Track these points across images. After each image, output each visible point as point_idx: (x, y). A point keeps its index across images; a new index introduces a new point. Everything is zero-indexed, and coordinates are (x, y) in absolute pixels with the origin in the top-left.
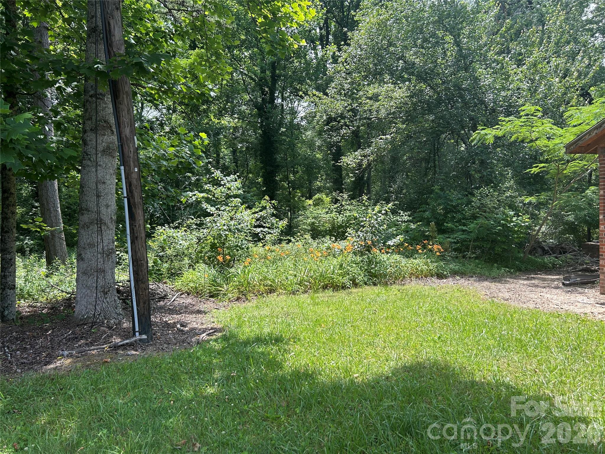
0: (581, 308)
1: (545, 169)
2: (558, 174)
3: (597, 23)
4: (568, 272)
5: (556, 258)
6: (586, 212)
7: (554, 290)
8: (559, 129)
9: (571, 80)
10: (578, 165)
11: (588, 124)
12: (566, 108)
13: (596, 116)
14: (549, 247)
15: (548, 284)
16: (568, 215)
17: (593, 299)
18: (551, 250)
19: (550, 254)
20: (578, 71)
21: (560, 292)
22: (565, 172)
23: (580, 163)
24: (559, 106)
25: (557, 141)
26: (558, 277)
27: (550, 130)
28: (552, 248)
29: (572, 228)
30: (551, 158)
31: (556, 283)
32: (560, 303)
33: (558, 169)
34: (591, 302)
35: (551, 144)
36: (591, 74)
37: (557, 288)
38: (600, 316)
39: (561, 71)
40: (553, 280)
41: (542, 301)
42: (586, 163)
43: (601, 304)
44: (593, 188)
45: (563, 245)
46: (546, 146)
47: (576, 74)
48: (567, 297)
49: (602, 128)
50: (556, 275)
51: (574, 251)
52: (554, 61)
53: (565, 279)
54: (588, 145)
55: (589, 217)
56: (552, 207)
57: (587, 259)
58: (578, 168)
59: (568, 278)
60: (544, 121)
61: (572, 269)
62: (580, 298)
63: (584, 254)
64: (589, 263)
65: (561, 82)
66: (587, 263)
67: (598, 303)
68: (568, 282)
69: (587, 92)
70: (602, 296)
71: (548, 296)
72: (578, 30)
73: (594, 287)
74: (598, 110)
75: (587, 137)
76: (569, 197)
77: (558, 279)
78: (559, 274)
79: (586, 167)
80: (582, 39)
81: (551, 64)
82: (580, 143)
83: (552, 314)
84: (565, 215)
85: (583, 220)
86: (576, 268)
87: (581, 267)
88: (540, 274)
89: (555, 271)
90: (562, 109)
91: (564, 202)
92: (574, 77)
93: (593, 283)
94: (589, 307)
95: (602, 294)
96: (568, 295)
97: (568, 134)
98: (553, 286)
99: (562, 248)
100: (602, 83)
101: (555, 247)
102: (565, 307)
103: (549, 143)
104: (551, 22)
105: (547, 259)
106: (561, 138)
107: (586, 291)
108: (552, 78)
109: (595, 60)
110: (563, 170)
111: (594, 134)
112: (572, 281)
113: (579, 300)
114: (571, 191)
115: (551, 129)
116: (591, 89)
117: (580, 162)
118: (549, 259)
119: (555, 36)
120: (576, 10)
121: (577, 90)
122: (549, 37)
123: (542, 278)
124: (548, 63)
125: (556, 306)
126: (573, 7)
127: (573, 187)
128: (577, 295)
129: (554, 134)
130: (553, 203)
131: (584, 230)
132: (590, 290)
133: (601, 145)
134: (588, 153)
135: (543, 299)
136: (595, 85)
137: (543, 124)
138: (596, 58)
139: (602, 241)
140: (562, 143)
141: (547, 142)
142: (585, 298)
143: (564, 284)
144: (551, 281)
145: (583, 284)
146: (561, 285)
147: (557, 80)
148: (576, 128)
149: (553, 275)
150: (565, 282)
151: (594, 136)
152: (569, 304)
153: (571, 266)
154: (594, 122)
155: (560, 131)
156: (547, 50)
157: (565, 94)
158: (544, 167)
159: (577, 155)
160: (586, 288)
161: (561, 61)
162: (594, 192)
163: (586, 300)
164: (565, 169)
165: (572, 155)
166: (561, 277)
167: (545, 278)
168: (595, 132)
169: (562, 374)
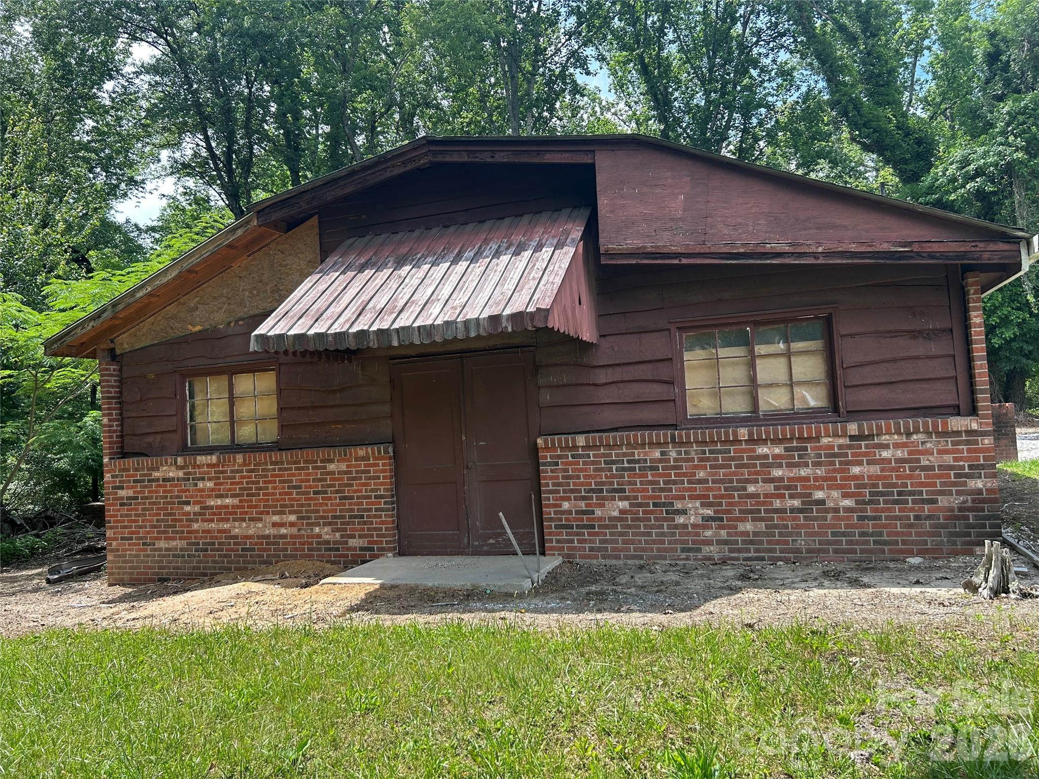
0: (77, 616)
1: (12, 380)
2: (36, 389)
3: (95, 151)
4: (58, 559)
5: (37, 536)
6: (87, 453)
7: (30, 596)
8: (35, 313)
9: (54, 234)
10: (70, 374)
11: (83, 310)
12: (47, 278)
13: (94, 299)
14: (25, 519)
15: (22, 585)
16: (59, 459)
17: (96, 597)
18: (27, 524)
19: (27, 531)
20: (66, 221)
21: (41, 598)
22: (48, 386)
23: (74, 373)
24: (35, 273)
25: (32, 333)
26: (40, 570)
27: (17, 313)
28: (30, 519)
29: (65, 481)
30: (22, 361)
31: (35, 582)
32: (40, 616)
33: (36, 381)
34: (94, 603)
35: (21, 336)
36: (87, 231)
37: (36, 590)
38: (105, 623)
39: (37, 214)
40: (30, 578)
41: (8, 621)
42: (84, 372)
43: (109, 603)
44: (94, 413)
45: (49, 513)
46: (12, 340)
47: (61, 226)
48: (54, 603)
49: (101, 320)
50: (36, 568)
51: (69, 520)
52: (25, 196)
53: (51, 572)
54: (82, 344)
55: (93, 460)
56: (27, 446)
57: (90, 531)
58: (70, 381)
59: (57, 569)
60: (7, 296)
61: (66, 552)
62: (75, 600)
63: (85, 523)
64: (93, 538)
65: (37, 233)
66: (90, 538)
67: (104, 603)
68: (56, 577)
69: (83, 257)
70: (111, 588)
71: (20, 608)
72: (65, 155)
73: (98, 577)
74: (97, 291)
75: (79, 331)
76: (56, 428)
77: (39, 574)
78: (41, 566)
79: (83, 379)
80: (73, 170)
81: (20, 199)
82: (69, 339)
83: (23, 641)
84: (54, 460)
85: (84, 465)
86: (72, 550)
87: (80, 547)
88: (6, 571)
89: (36, 560)
90: (40, 279)
91: (46, 438)
92: (59, 230)
93: (98, 569)
94: (89, 611)
95: (110, 585)
96: (56, 598)
97: (50, 324)
98: (29, 588)
99: (48, 518)
100: (106, 246)
101: (35, 517)
102: (50, 621)
103: (18, 334)
104: (16, 129)
105: (21, 542)
106: (39, 328)
107: (86, 585)
108: (23, 224)
109: (96, 209)
110: (45, 383)
111: (89, 328)
112: (63, 573)
113: (74, 604)
114: (60, 417)
115: (19, 311)
116: (90, 253)
117: (73, 370)
118: (23, 540)
119: (25, 154)
120: (61, 121)
121: (66, 251)
122: (15, 153)
123: (11, 577)
124: (14, 196)
125: (32, 624)
126: (56, 114)
127: (64, 411)
128: (71, 595)
129: (25, 321)
130: (28, 440)
131: (87, 483)
132: (93, 583)
133: (103, 346)
134: (83, 357)
135: (10, 616)
136: (95, 247)
137: (5, 301)
138: (97, 206)
139: (108, 499)
140: (39, 337)
141: (14, 334)
142: (84, 598)
143: (49, 581)
144: (26, 579)
145: (82, 575)
146: (44, 584)
147: (30, 228)
148: (63, 314)
149: (32, 569)
150: (51, 577)
151: (90, 330)
152: (56, 614)
153: (64, 546)
154: (92, 308)
155: (35, 316)
156: (12, 175)
157: (45, 253)
158: (10, 376)
159: (67, 358)
160: (86, 581)
161: (38, 199)
162: (96, 420)
163: (84, 600)
164: (49, 381)
165: (59, 359)
166: (46, 569)
167: (16, 577)
168: (91, 324)
169: (33, 742)
